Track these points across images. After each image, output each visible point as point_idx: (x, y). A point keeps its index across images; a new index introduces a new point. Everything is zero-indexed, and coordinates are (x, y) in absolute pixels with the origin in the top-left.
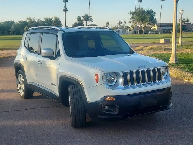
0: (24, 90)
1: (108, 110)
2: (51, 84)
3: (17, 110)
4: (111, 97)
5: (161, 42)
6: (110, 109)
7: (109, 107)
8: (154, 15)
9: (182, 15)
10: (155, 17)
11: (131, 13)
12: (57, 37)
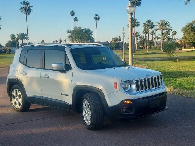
0: (21, 104)
1: (126, 112)
2: (62, 94)
3: (23, 121)
6: (127, 111)
7: (126, 109)
9: (124, 34)
10: (92, 36)
11: (69, 32)
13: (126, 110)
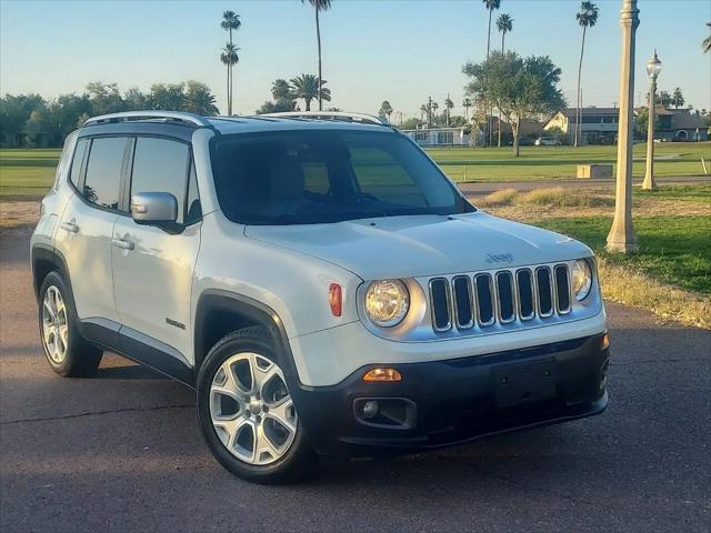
0: (66, 346)
1: (377, 418)
2: (168, 321)
4: (386, 367)
5: (580, 175)
6: (385, 413)
7: (381, 404)
8: (557, 80)
9: (655, 78)
10: (558, 86)
11: (470, 70)
12: (191, 149)
13: (379, 409)
